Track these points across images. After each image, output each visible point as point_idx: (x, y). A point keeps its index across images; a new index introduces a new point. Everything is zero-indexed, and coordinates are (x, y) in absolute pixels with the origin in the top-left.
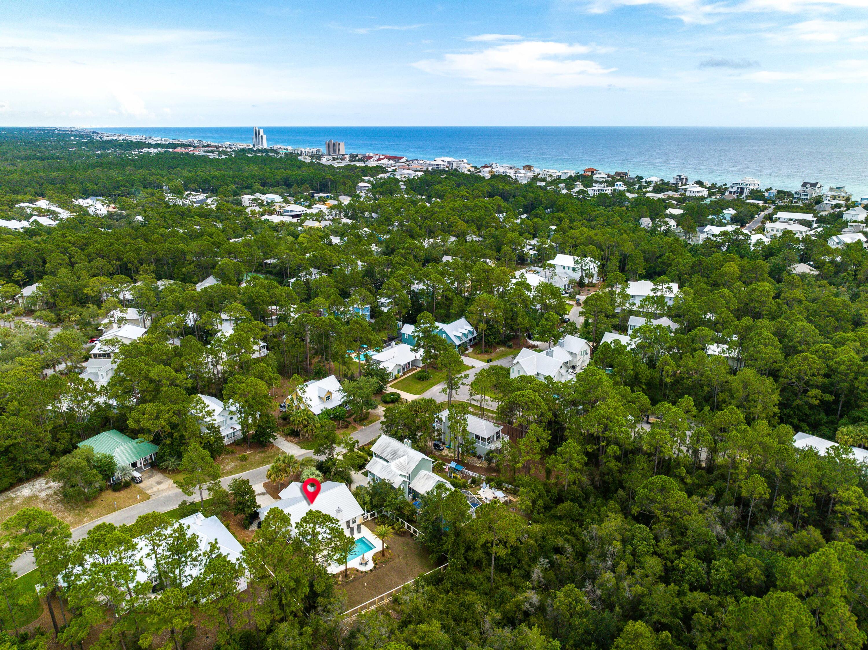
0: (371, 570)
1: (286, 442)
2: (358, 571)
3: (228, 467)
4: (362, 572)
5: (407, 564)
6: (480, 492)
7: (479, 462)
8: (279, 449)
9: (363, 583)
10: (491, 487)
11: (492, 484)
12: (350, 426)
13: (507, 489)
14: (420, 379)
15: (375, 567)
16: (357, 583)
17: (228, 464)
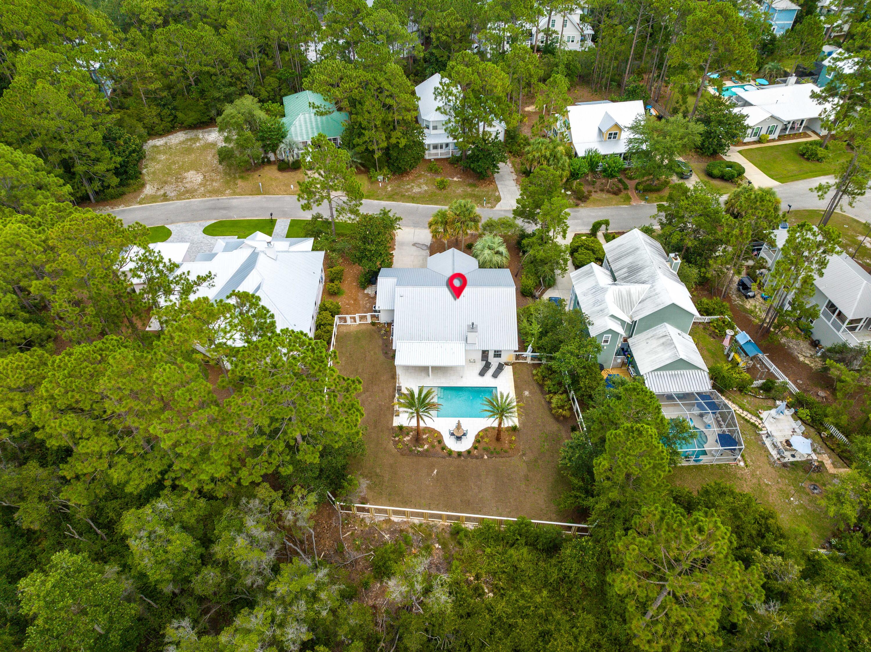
0: (460, 454)
1: (513, 183)
2: (440, 441)
3: (416, 190)
4: (444, 448)
5: (526, 477)
6: (764, 414)
7: (809, 353)
8: (496, 189)
9: (431, 467)
10: (796, 416)
11: (804, 412)
12: (622, 194)
13: (831, 436)
14: (803, 155)
15: (469, 452)
16: (424, 461)
17: (419, 186)
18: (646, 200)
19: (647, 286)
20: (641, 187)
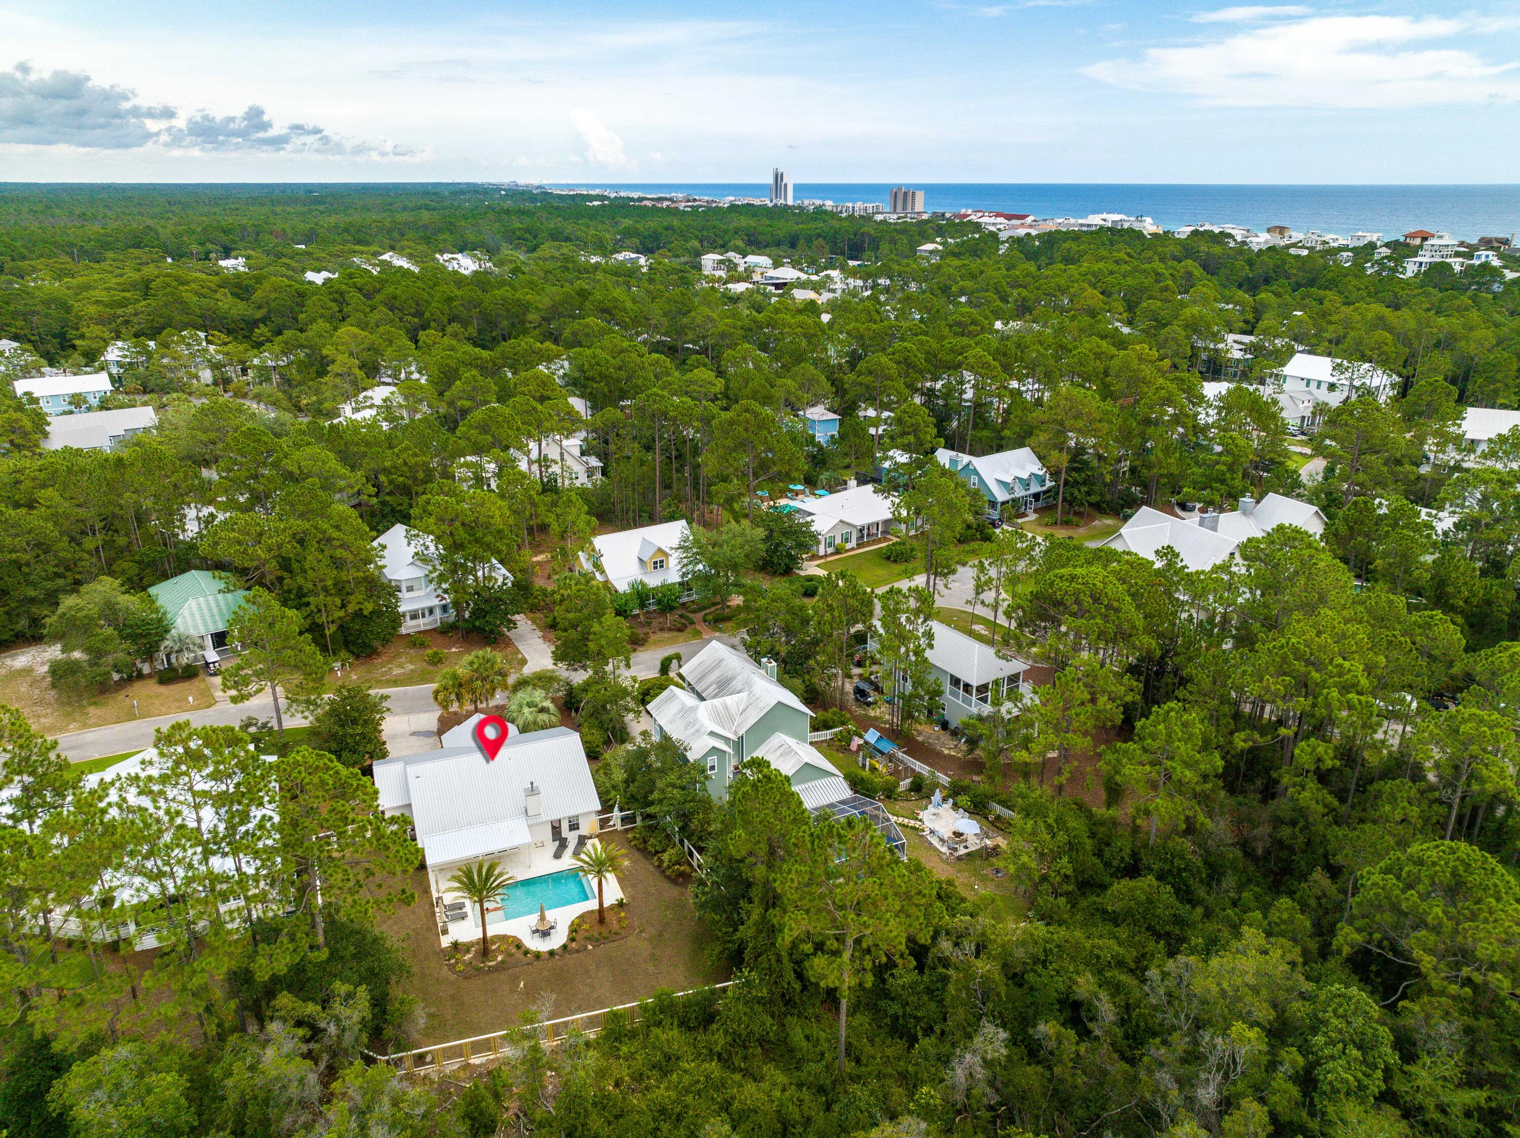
0: (552, 953)
1: (541, 641)
2: (519, 945)
3: (397, 671)
4: (527, 952)
5: (652, 957)
6: (923, 815)
7: (952, 744)
8: (518, 652)
9: (515, 980)
10: (956, 806)
11: (964, 799)
12: (690, 629)
13: (998, 818)
15: (565, 947)
16: (503, 976)
17: (401, 666)
18: (720, 630)
19: (744, 695)
20: (710, 617)
